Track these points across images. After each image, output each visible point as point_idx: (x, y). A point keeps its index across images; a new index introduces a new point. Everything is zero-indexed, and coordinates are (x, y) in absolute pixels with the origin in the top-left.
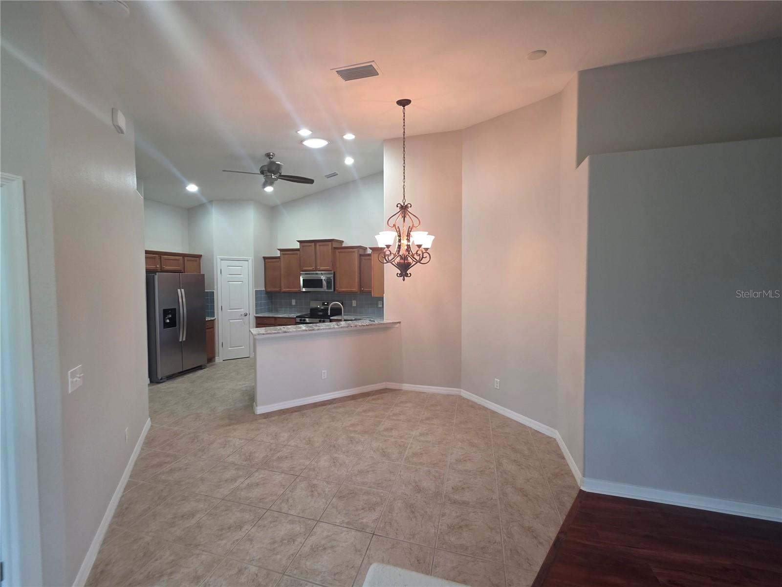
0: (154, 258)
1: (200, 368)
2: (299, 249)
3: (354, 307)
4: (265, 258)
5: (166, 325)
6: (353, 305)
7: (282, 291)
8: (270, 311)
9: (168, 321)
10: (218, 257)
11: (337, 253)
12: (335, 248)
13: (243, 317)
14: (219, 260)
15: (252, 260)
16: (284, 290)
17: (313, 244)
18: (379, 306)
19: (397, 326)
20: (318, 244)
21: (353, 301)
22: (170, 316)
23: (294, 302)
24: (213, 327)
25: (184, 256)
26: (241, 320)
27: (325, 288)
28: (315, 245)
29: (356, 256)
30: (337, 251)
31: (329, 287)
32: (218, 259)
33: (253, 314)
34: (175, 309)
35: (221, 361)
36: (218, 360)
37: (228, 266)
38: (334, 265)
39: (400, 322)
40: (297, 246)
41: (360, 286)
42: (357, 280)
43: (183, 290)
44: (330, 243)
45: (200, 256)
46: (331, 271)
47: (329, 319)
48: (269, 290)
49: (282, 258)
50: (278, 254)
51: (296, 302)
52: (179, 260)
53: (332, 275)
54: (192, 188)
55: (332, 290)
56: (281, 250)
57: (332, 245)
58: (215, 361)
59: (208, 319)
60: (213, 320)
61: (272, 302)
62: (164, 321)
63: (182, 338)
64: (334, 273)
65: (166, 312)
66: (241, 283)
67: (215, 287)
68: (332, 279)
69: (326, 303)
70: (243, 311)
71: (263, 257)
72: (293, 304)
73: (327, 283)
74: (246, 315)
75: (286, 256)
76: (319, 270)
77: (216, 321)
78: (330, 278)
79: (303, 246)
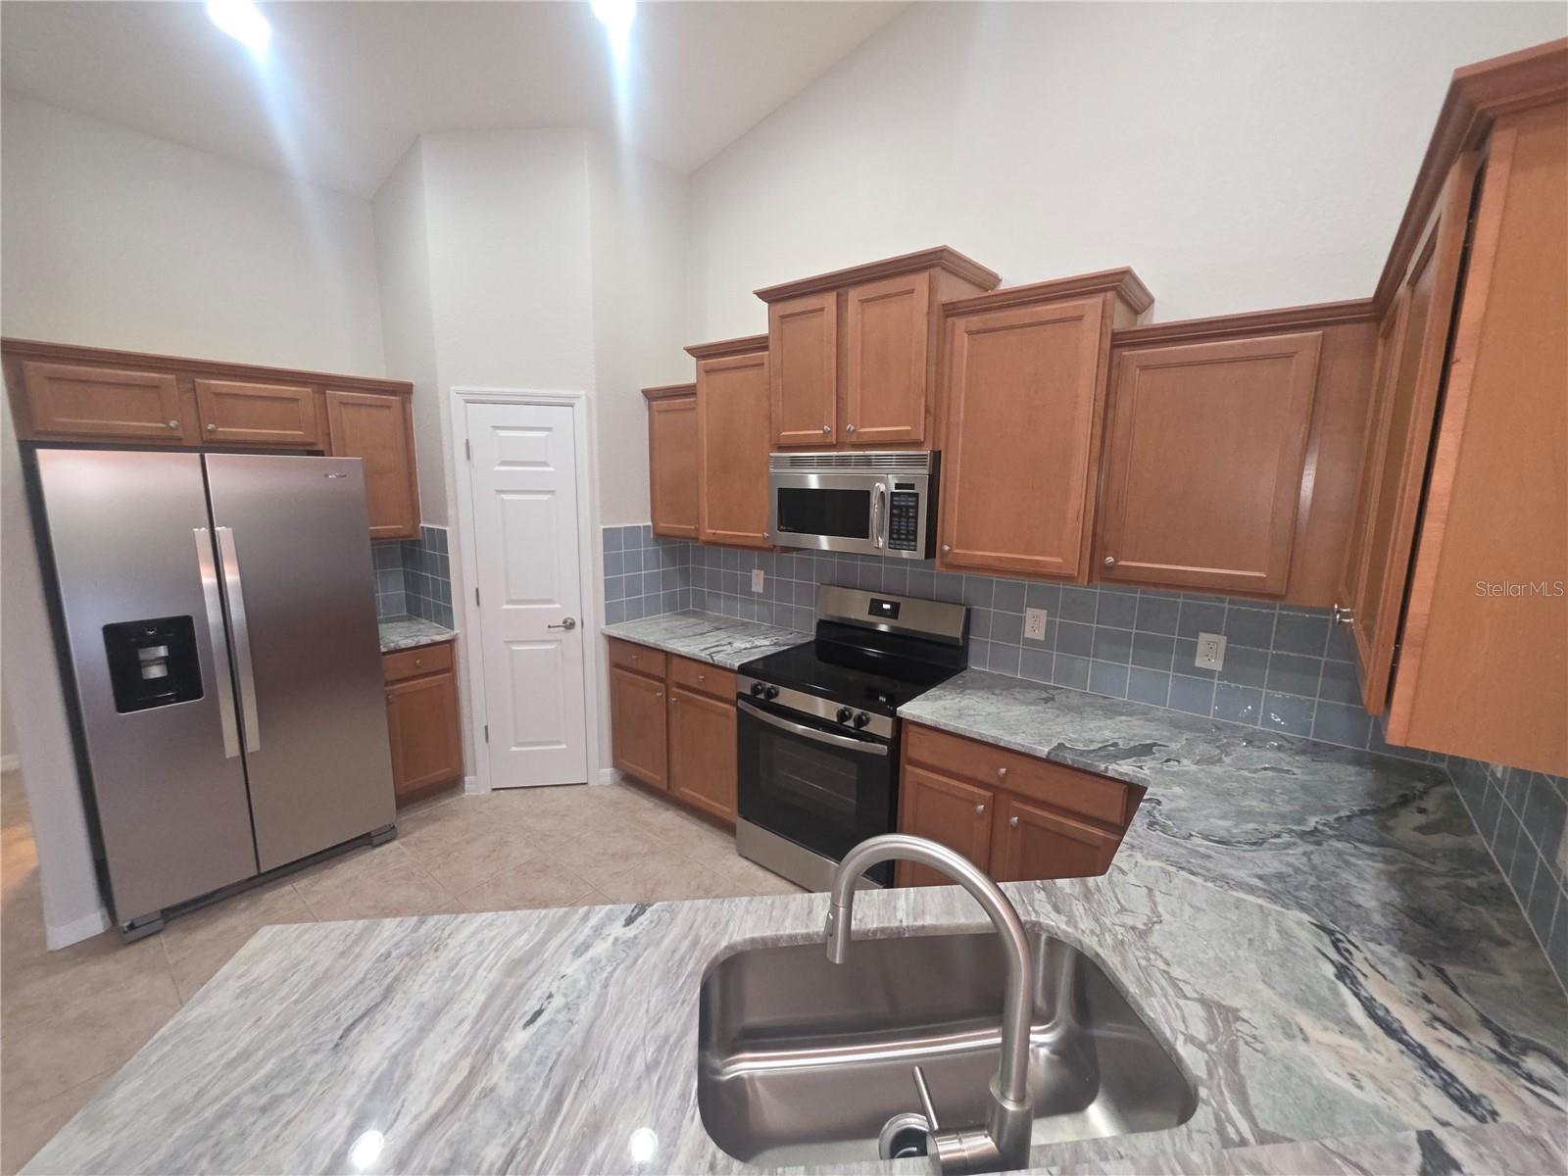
0: (155, 387)
1: (364, 841)
2: (765, 339)
3: (1033, 642)
4: (650, 395)
6: (1028, 634)
7: (703, 537)
8: (678, 606)
9: (155, 672)
10: (454, 388)
11: (962, 343)
12: (952, 310)
13: (560, 634)
14: (457, 402)
15: (588, 398)
16: (708, 532)
17: (829, 300)
18: (1200, 662)
20: (854, 295)
21: (1030, 612)
23: (758, 581)
24: (447, 669)
25: (324, 383)
26: (553, 646)
27: (880, 541)
28: (842, 306)
29: (1088, 340)
30: (961, 324)
31: (901, 535)
32: (453, 395)
33: (594, 624)
34: (179, 624)
35: (485, 791)
36: (476, 785)
37: (496, 428)
38: (935, 412)
40: (756, 321)
41: (1096, 544)
42: (1077, 504)
43: (226, 532)
44: (920, 281)
45: (404, 391)
46: (918, 444)
47: (893, 714)
48: (666, 526)
49: (702, 393)
50: (689, 372)
51: (766, 583)
52: (296, 400)
53: (924, 472)
55: (920, 553)
56: (701, 353)
57: (931, 291)
58: (463, 791)
60: (451, 642)
61: (684, 573)
63: (240, 741)
64: (937, 456)
65: (122, 638)
66: (545, 497)
67: (451, 512)
68: (923, 491)
69: (886, 606)
70: (558, 611)
71: (646, 393)
72: (754, 589)
73: (892, 515)
74: (569, 625)
75: (718, 379)
76: (854, 439)
77: (460, 647)
78: (912, 486)
79: (785, 317)
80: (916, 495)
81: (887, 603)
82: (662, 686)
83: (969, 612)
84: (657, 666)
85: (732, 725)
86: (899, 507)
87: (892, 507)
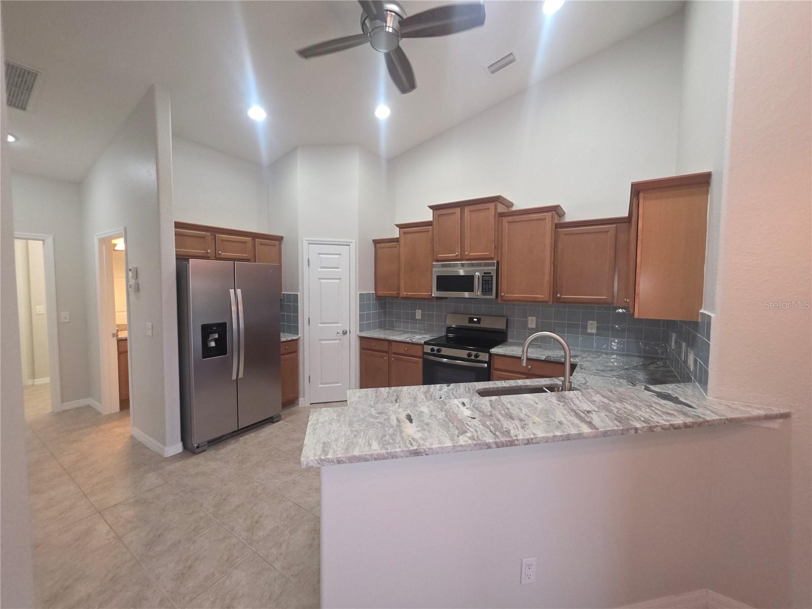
0: (203, 237)
1: (271, 420)
2: (431, 222)
3: (531, 329)
4: (376, 242)
5: (207, 352)
6: (530, 326)
7: (401, 295)
8: (383, 326)
9: (213, 344)
10: (304, 238)
11: (505, 225)
12: (502, 215)
13: (341, 336)
14: (305, 244)
15: (356, 243)
16: (404, 293)
17: (458, 210)
18: (589, 331)
20: (467, 209)
21: (530, 318)
22: (216, 336)
23: (419, 314)
24: (295, 351)
25: (254, 236)
26: (338, 342)
27: (478, 293)
28: (462, 212)
29: (548, 226)
30: (505, 220)
31: (486, 290)
32: (304, 241)
33: (355, 332)
34: (223, 326)
35: (308, 405)
36: (303, 402)
37: (319, 254)
38: (498, 246)
40: (428, 216)
41: (555, 288)
42: (547, 277)
43: (239, 291)
44: (492, 206)
45: (280, 239)
46: (492, 259)
47: (489, 352)
48: (381, 293)
49: (402, 242)
50: (396, 233)
51: (423, 315)
52: (246, 242)
53: (494, 268)
55: (494, 296)
56: (401, 226)
57: (496, 209)
58: (298, 404)
59: (285, 337)
60: (297, 340)
61: (385, 313)
62: (204, 345)
63: (237, 372)
64: (498, 262)
65: (206, 330)
66: (338, 281)
67: (300, 287)
68: (494, 274)
69: (475, 320)
70: (340, 327)
71: (373, 240)
72: (417, 318)
73: (483, 284)
74: (345, 333)
75: (409, 236)
76: (467, 257)
77: (301, 342)
78: (490, 273)
79: (439, 215)
80: (492, 276)
81: (476, 318)
82: (387, 355)
83: (507, 319)
84: (385, 347)
85: (420, 366)
86: (486, 281)
87: (483, 280)
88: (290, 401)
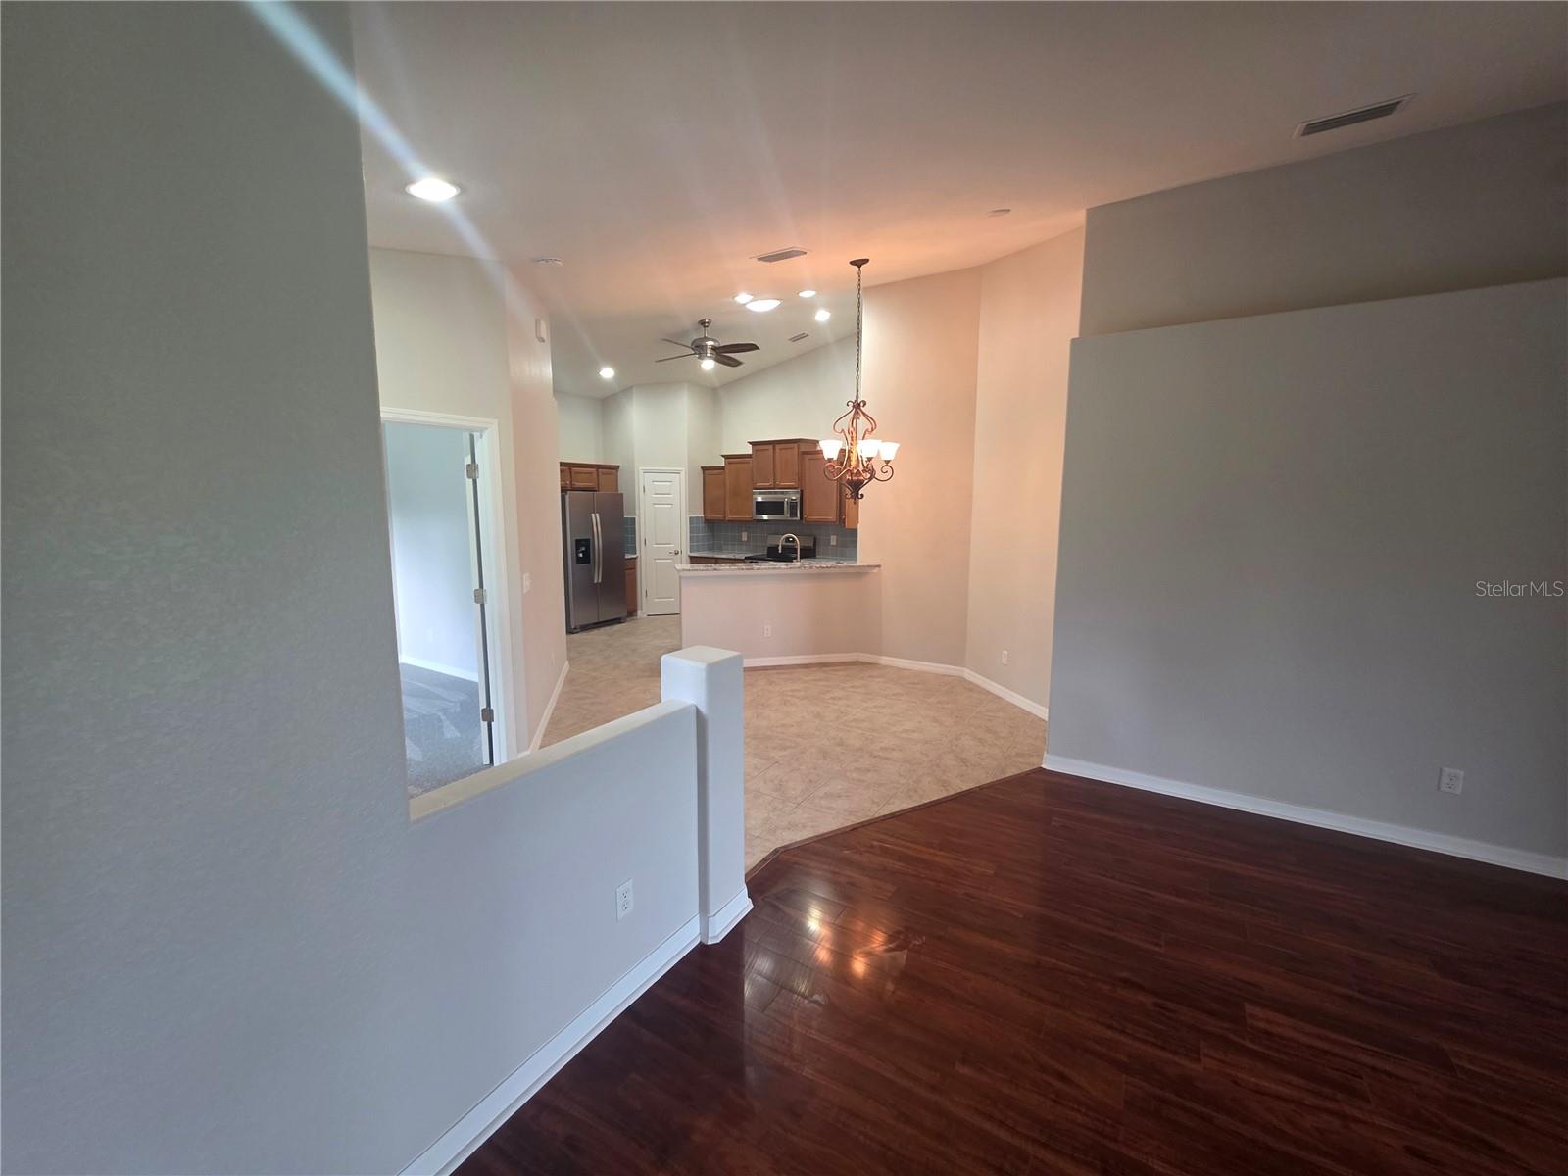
1: (618, 621)
2: (751, 455)
3: (833, 545)
4: (704, 469)
5: (579, 561)
6: (832, 543)
7: (727, 519)
8: (711, 548)
9: (581, 555)
10: (640, 468)
11: (807, 462)
12: (804, 453)
13: (673, 556)
14: (641, 473)
15: (686, 470)
16: (730, 517)
17: (771, 447)
19: (876, 571)
20: (778, 447)
21: (830, 536)
22: (583, 549)
23: (744, 536)
24: (634, 568)
25: (598, 467)
26: (670, 561)
27: (787, 516)
28: (774, 448)
30: (807, 456)
31: (793, 514)
32: (640, 471)
33: (686, 552)
34: (588, 541)
35: (645, 616)
36: (641, 614)
37: (654, 482)
38: (801, 478)
39: (879, 566)
40: (748, 450)
41: (840, 513)
42: (835, 503)
43: (597, 515)
44: (795, 446)
45: (617, 468)
46: (796, 488)
48: (709, 517)
49: (727, 471)
50: (722, 463)
51: (748, 537)
52: (591, 473)
53: (798, 496)
54: (607, 373)
55: (799, 518)
56: (726, 457)
57: (798, 448)
58: (637, 616)
59: (628, 556)
60: (635, 558)
61: (713, 536)
62: (577, 555)
63: (598, 579)
64: (802, 491)
65: (578, 543)
66: (670, 506)
67: (637, 511)
68: (798, 500)
69: (791, 539)
70: (673, 547)
71: (702, 468)
72: (743, 540)
73: (790, 508)
74: (677, 553)
75: (733, 466)
76: (779, 487)
77: (638, 560)
78: (795, 500)
79: (757, 450)
80: (797, 502)
83: (815, 539)
86: (792, 506)
87: (790, 505)
88: (632, 613)
